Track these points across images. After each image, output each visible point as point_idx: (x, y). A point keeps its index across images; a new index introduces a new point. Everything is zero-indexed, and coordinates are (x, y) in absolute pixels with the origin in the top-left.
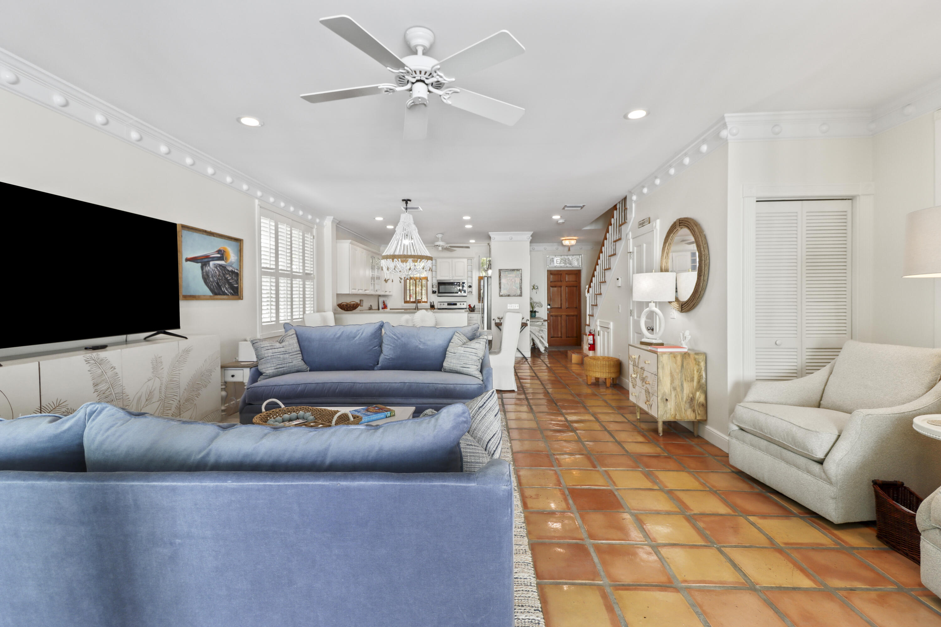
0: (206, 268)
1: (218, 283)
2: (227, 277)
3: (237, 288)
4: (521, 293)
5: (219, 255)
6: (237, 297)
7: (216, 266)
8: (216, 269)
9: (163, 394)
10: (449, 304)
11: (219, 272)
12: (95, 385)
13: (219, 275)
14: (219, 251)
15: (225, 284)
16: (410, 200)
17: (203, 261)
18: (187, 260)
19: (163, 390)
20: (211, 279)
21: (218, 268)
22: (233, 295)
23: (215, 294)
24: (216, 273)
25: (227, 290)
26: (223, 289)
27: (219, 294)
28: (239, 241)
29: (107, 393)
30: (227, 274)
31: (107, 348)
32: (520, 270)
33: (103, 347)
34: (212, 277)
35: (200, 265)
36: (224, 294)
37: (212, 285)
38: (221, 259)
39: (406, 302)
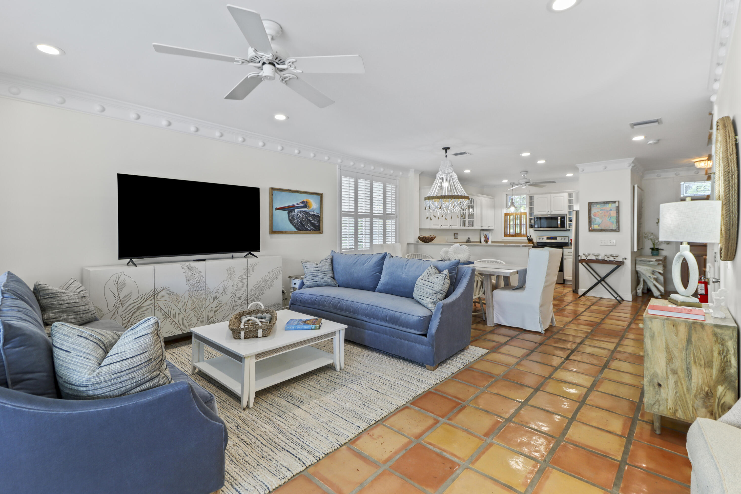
0: (292, 213)
1: (301, 223)
2: (309, 219)
3: (318, 226)
4: (619, 227)
5: (303, 205)
6: (318, 232)
7: (300, 212)
8: (300, 214)
9: (234, 290)
10: (548, 238)
11: (303, 215)
12: (188, 280)
13: (303, 218)
14: (302, 203)
15: (308, 223)
16: (449, 148)
17: (290, 209)
18: (277, 209)
19: (235, 287)
20: (296, 221)
21: (302, 213)
22: (314, 230)
23: (300, 230)
24: (300, 216)
25: (309, 227)
26: (306, 227)
27: (303, 230)
28: (321, 195)
29: (195, 286)
30: (309, 217)
31: (206, 261)
32: (617, 203)
33: (204, 260)
34: (297, 219)
35: (287, 212)
36: (307, 230)
37: (297, 224)
38: (305, 207)
39: (506, 235)
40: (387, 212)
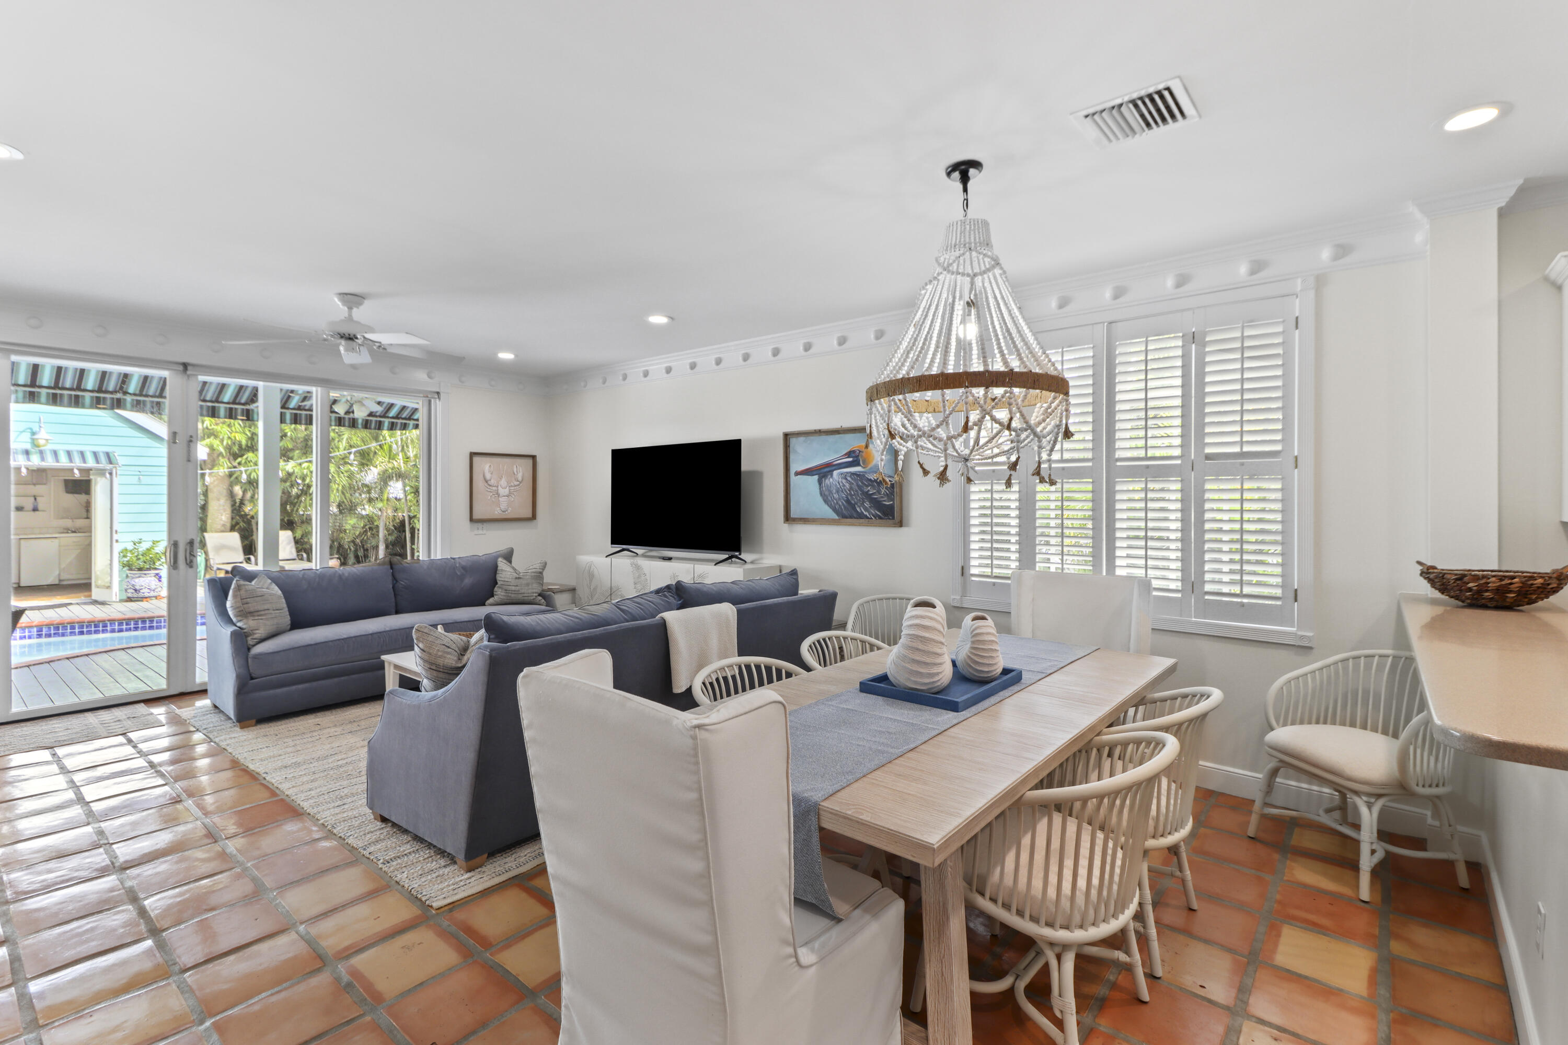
0: (827, 481)
1: (848, 501)
2: (866, 490)
3: (892, 507)
5: (850, 459)
6: (891, 522)
7: (845, 477)
8: (844, 481)
11: (850, 483)
13: (851, 489)
14: (849, 454)
15: (864, 502)
16: (976, 164)
17: (822, 471)
18: (797, 474)
20: (836, 496)
21: (849, 479)
22: (880, 518)
23: (844, 517)
24: (844, 486)
25: (866, 509)
26: (858, 509)
27: (851, 517)
30: (867, 486)
34: (837, 492)
35: (816, 477)
36: (861, 516)
37: (837, 503)
38: (855, 463)
40: (1208, 450)
